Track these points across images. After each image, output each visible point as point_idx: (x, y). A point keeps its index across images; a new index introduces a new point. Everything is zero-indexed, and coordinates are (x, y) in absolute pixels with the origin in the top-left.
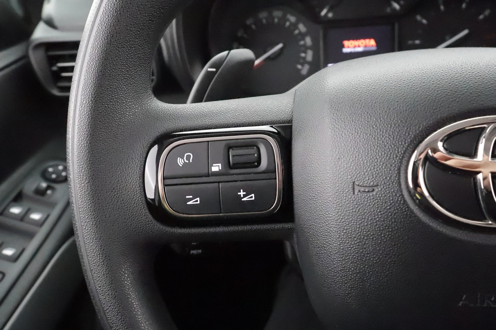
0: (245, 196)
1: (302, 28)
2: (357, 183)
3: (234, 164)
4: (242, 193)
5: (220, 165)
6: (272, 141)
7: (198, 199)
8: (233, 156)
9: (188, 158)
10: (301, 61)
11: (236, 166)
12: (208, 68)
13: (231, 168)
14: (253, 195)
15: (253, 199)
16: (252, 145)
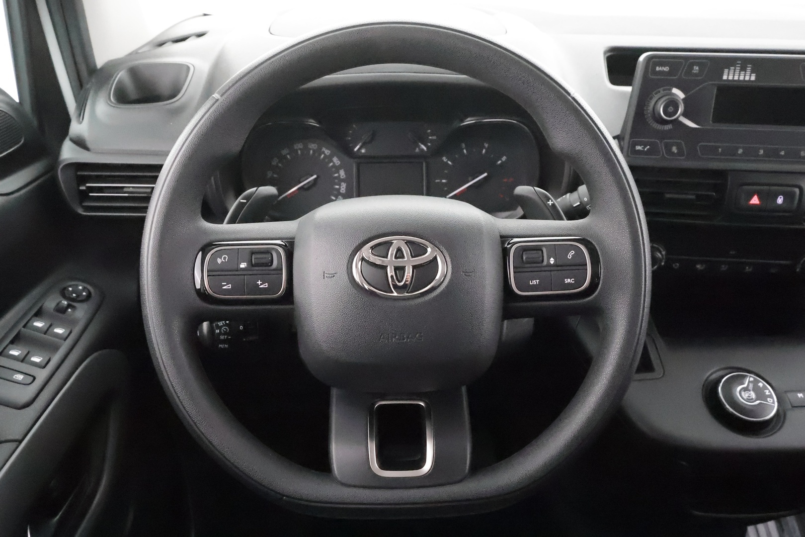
0: (261, 284)
1: (336, 161)
2: (325, 272)
3: (255, 264)
4: (259, 283)
5: (246, 264)
6: (281, 250)
7: (230, 285)
8: (255, 259)
9: (225, 258)
10: (335, 192)
11: (257, 265)
12: (240, 199)
13: (253, 266)
14: (267, 284)
15: (267, 286)
16: (268, 252)
